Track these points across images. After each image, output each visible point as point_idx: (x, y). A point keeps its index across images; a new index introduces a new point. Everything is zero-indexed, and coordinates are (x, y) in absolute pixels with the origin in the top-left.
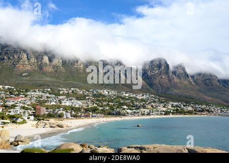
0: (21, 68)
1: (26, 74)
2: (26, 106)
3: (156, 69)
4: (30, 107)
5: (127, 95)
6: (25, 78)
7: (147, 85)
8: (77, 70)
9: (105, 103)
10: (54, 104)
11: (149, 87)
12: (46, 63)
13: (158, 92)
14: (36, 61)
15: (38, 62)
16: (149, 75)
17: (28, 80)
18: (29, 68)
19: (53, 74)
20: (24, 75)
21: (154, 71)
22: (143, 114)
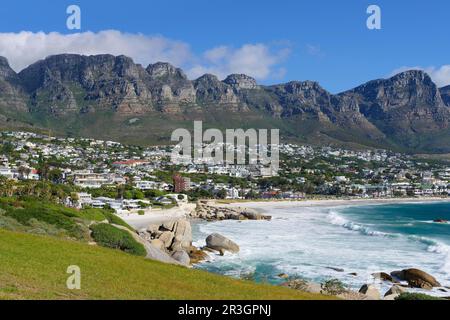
0: (126, 109)
1: (134, 120)
2: (147, 175)
3: (401, 96)
4: (154, 177)
5: (336, 153)
6: (134, 128)
7: (380, 132)
8: (225, 108)
9: (295, 170)
10: (195, 171)
11: (385, 136)
12: (168, 99)
13: (407, 145)
14: (150, 96)
15: (153, 98)
16: (385, 110)
17: (139, 131)
18: (138, 108)
19: (181, 119)
20: (131, 121)
21: (397, 101)
22: (398, 194)
